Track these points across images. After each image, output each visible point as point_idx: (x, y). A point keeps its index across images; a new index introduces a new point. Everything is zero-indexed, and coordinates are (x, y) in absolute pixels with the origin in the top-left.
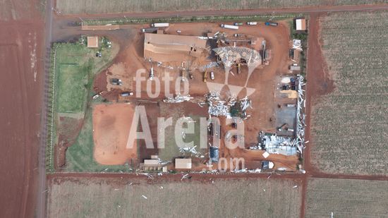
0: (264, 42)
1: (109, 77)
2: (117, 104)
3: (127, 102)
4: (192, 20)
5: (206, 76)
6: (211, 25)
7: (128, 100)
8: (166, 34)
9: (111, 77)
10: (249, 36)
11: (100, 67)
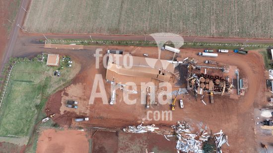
0: (237, 71)
1: (65, 99)
2: (69, 130)
3: (81, 128)
7: (82, 126)
9: (67, 98)
10: (221, 64)
11: (57, 87)
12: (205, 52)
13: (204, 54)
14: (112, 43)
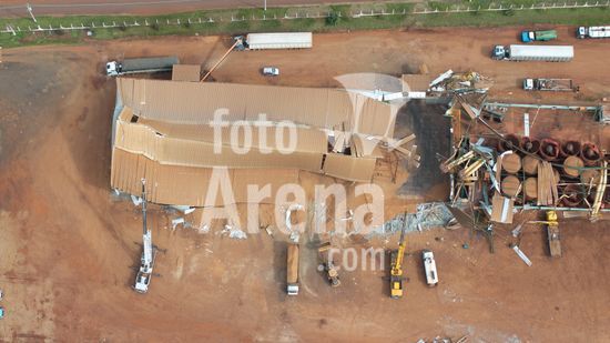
4: (329, 20)
5: (399, 269)
6: (414, 42)
8: (211, 79)
10: (592, 88)
12: (521, 40)
13: (519, 51)
14: (122, 28)
